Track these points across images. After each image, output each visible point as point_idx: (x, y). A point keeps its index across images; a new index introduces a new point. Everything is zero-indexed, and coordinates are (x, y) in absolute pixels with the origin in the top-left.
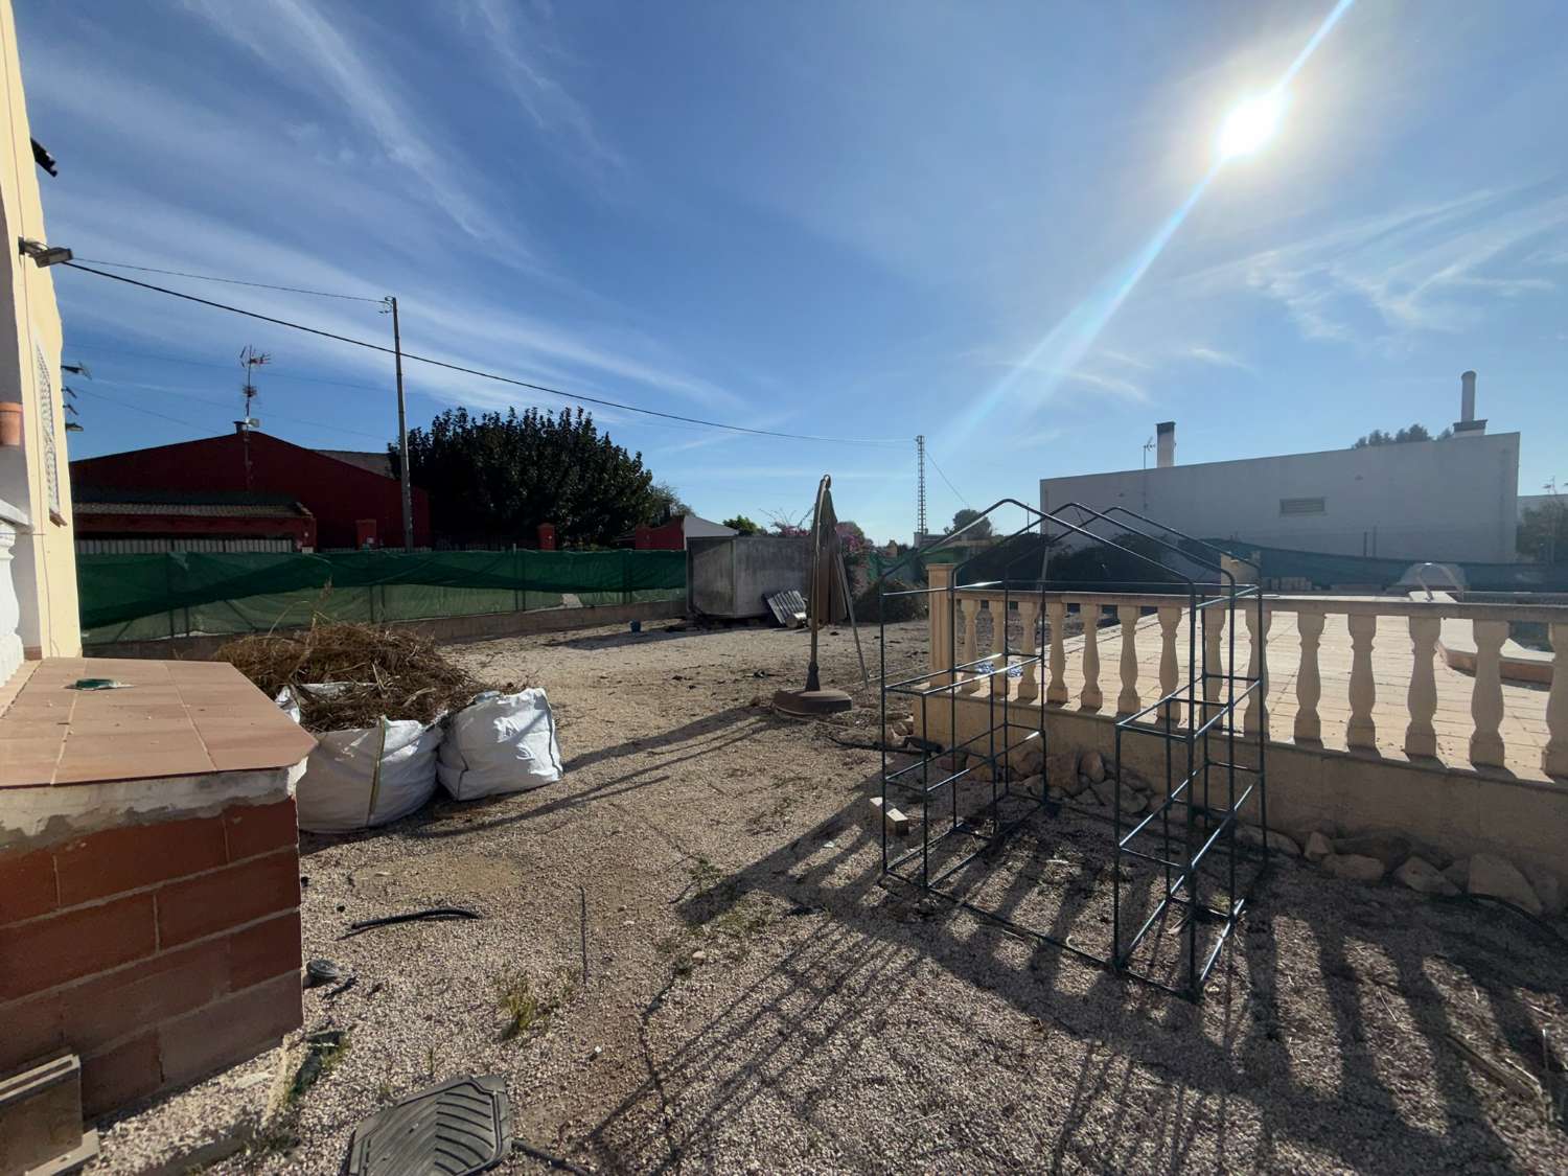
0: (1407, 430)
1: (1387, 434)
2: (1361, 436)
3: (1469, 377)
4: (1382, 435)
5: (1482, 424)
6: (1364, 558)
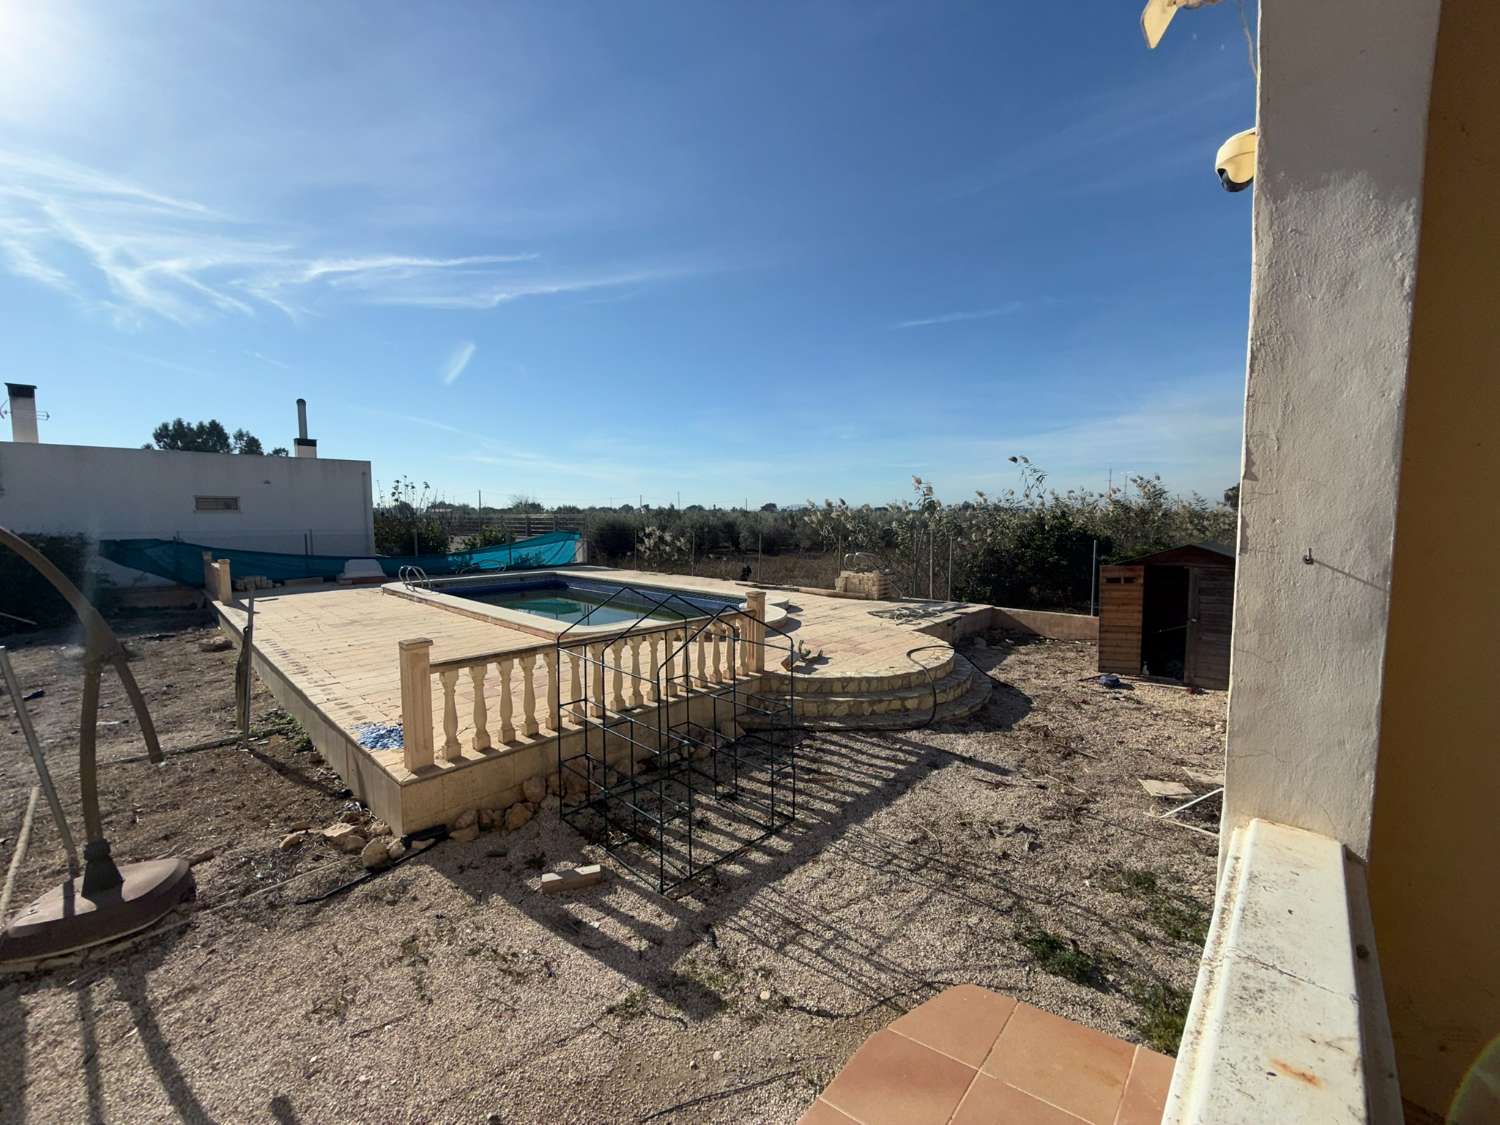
0: (206, 423)
1: (189, 424)
2: (164, 421)
3: (301, 403)
4: (185, 424)
5: (313, 443)
6: (306, 556)
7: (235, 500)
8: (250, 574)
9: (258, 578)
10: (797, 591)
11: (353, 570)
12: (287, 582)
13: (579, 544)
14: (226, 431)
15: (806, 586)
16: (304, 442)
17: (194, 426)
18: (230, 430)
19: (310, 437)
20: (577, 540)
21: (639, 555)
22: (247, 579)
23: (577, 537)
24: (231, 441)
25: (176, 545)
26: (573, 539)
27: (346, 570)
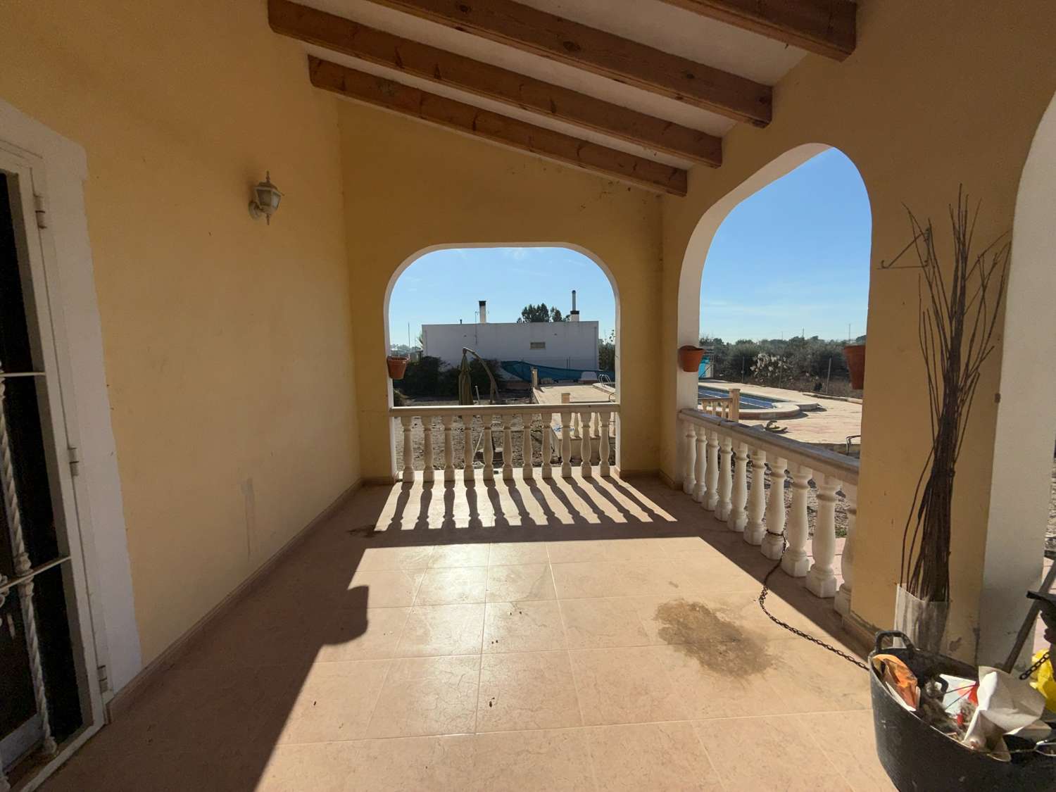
0: (540, 305)
1: (534, 306)
2: (525, 306)
3: (574, 292)
5: (578, 313)
6: (567, 370)
7: (544, 343)
8: (546, 377)
9: (549, 379)
10: (846, 400)
11: (585, 377)
12: (559, 381)
13: (709, 366)
14: (548, 308)
15: (853, 397)
16: (575, 312)
17: (536, 307)
18: (549, 308)
19: (577, 310)
20: (707, 363)
21: (750, 373)
22: (545, 379)
23: (707, 361)
24: (549, 313)
25: (522, 363)
26: (704, 362)
27: (582, 376)
